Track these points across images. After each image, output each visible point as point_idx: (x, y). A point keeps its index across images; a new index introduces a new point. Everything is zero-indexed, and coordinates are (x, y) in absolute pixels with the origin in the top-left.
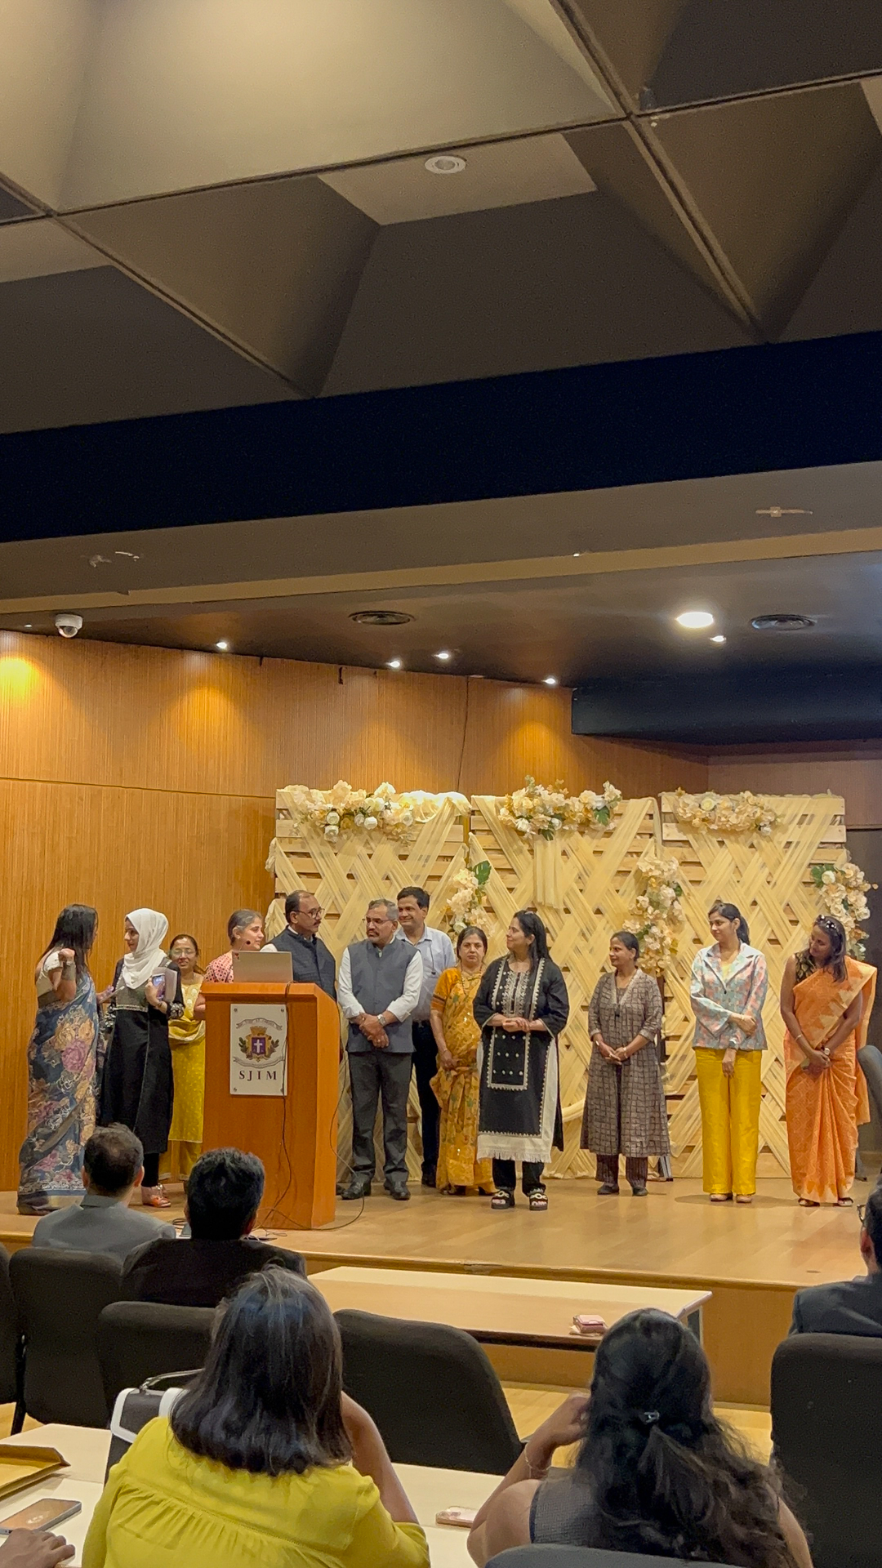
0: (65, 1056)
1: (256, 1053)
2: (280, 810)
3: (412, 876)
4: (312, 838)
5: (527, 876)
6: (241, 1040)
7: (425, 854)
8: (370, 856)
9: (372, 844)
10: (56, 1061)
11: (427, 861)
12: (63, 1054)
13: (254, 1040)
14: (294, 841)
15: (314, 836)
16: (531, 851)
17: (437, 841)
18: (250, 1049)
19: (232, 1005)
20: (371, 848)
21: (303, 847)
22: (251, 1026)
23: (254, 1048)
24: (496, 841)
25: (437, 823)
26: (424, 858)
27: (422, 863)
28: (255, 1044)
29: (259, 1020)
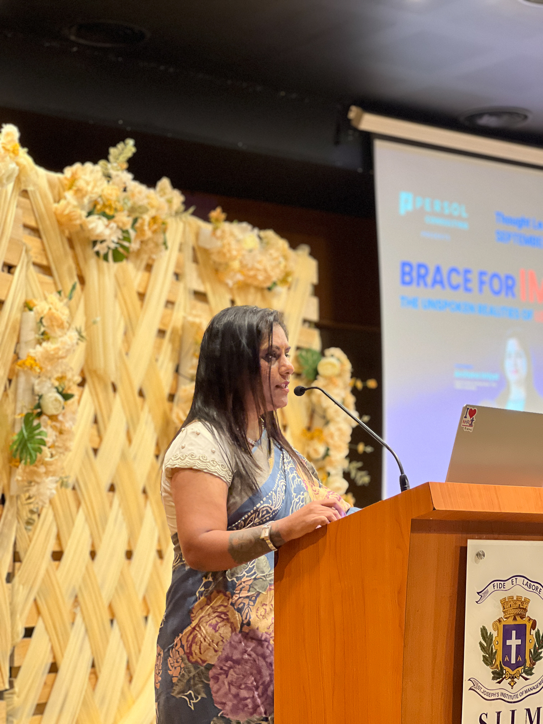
0: (216, 678)
1: (508, 664)
6: (484, 630)
10: (197, 692)
12: (211, 673)
13: (507, 635)
16: (82, 279)
18: (499, 657)
19: (470, 543)
22: (502, 595)
23: (507, 650)
24: (44, 250)
28: (508, 642)
29: (516, 579)
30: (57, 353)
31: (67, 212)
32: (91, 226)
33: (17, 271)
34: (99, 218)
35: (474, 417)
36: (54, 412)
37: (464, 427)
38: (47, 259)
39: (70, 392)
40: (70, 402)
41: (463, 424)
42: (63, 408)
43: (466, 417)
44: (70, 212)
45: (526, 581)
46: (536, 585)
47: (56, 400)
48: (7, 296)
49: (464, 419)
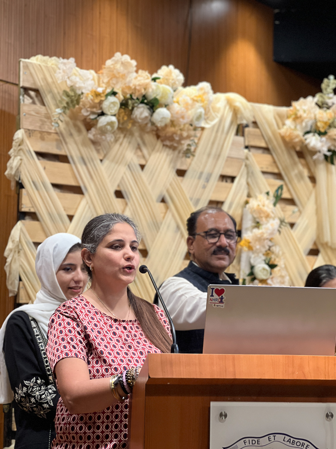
2: (26, 90)
3: (191, 199)
4: (71, 135)
5: (310, 207)
7: (207, 170)
8: (142, 167)
9: (145, 151)
11: (208, 180)
14: (46, 136)
15: (74, 131)
16: (313, 179)
17: (218, 156)
19: (213, 404)
20: (144, 157)
21: (58, 147)
24: (275, 162)
25: (217, 131)
26: (204, 176)
27: (202, 181)
29: (274, 436)
30: (262, 236)
31: (288, 134)
32: (307, 141)
33: (236, 181)
34: (314, 135)
35: (223, 295)
36: (264, 277)
37: (213, 304)
38: (278, 168)
39: (276, 263)
40: (276, 269)
41: (211, 302)
42: (271, 274)
43: (212, 296)
44: (290, 133)
45: (287, 438)
46: (302, 442)
47: (264, 269)
48: (226, 198)
49: (212, 298)
